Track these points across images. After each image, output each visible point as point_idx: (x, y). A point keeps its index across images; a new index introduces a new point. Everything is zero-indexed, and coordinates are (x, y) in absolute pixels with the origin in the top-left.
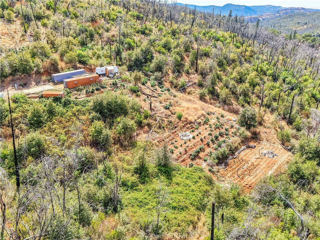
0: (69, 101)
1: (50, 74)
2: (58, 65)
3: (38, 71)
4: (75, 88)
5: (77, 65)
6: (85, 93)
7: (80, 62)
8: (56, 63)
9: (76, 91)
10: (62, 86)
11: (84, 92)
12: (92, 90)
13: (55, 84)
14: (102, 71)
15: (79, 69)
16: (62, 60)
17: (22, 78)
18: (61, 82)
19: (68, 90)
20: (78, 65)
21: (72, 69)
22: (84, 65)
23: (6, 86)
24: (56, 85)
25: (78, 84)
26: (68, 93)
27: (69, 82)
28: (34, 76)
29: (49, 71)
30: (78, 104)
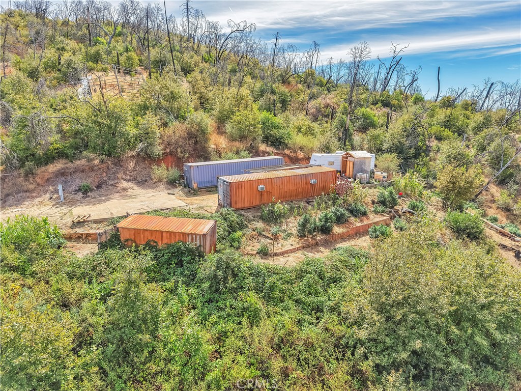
0: (235, 275)
1: (179, 162)
2: (207, 140)
3: (146, 152)
4: (258, 208)
5: (258, 147)
6: (294, 231)
7: (267, 139)
8: (204, 132)
9: (262, 218)
10: (211, 202)
11: (292, 225)
12: (326, 222)
13: (192, 191)
14: (331, 164)
15: (263, 156)
16: (220, 130)
17: (92, 169)
18: (212, 188)
19: (234, 217)
20: (263, 147)
21: (247, 152)
22: (277, 148)
23: (35, 189)
24: (195, 195)
25: (269, 193)
26: (232, 228)
27: (239, 185)
28: (131, 165)
29: (180, 155)
30: (277, 294)
